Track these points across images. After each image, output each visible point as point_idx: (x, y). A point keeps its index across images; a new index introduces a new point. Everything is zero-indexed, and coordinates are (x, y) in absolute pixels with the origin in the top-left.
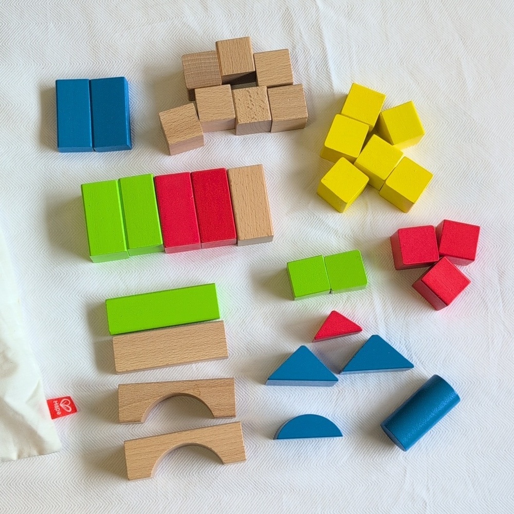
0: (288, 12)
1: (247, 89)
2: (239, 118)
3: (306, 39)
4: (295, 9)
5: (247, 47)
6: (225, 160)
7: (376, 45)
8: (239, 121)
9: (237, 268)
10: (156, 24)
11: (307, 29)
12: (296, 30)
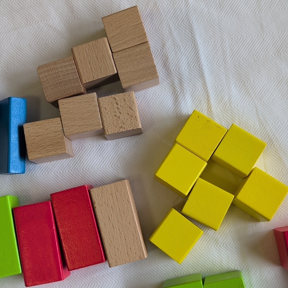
0: (157, 7)
1: (113, 96)
2: (106, 128)
3: (176, 35)
4: (163, 4)
5: (105, 48)
6: (97, 168)
7: (251, 36)
8: (106, 131)
9: (114, 285)
10: (22, 29)
11: (176, 24)
12: (165, 26)
